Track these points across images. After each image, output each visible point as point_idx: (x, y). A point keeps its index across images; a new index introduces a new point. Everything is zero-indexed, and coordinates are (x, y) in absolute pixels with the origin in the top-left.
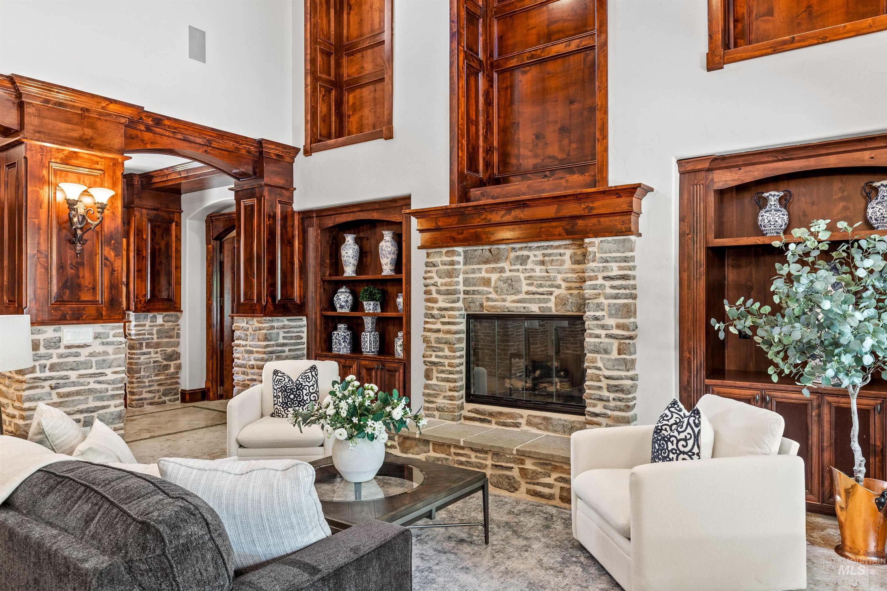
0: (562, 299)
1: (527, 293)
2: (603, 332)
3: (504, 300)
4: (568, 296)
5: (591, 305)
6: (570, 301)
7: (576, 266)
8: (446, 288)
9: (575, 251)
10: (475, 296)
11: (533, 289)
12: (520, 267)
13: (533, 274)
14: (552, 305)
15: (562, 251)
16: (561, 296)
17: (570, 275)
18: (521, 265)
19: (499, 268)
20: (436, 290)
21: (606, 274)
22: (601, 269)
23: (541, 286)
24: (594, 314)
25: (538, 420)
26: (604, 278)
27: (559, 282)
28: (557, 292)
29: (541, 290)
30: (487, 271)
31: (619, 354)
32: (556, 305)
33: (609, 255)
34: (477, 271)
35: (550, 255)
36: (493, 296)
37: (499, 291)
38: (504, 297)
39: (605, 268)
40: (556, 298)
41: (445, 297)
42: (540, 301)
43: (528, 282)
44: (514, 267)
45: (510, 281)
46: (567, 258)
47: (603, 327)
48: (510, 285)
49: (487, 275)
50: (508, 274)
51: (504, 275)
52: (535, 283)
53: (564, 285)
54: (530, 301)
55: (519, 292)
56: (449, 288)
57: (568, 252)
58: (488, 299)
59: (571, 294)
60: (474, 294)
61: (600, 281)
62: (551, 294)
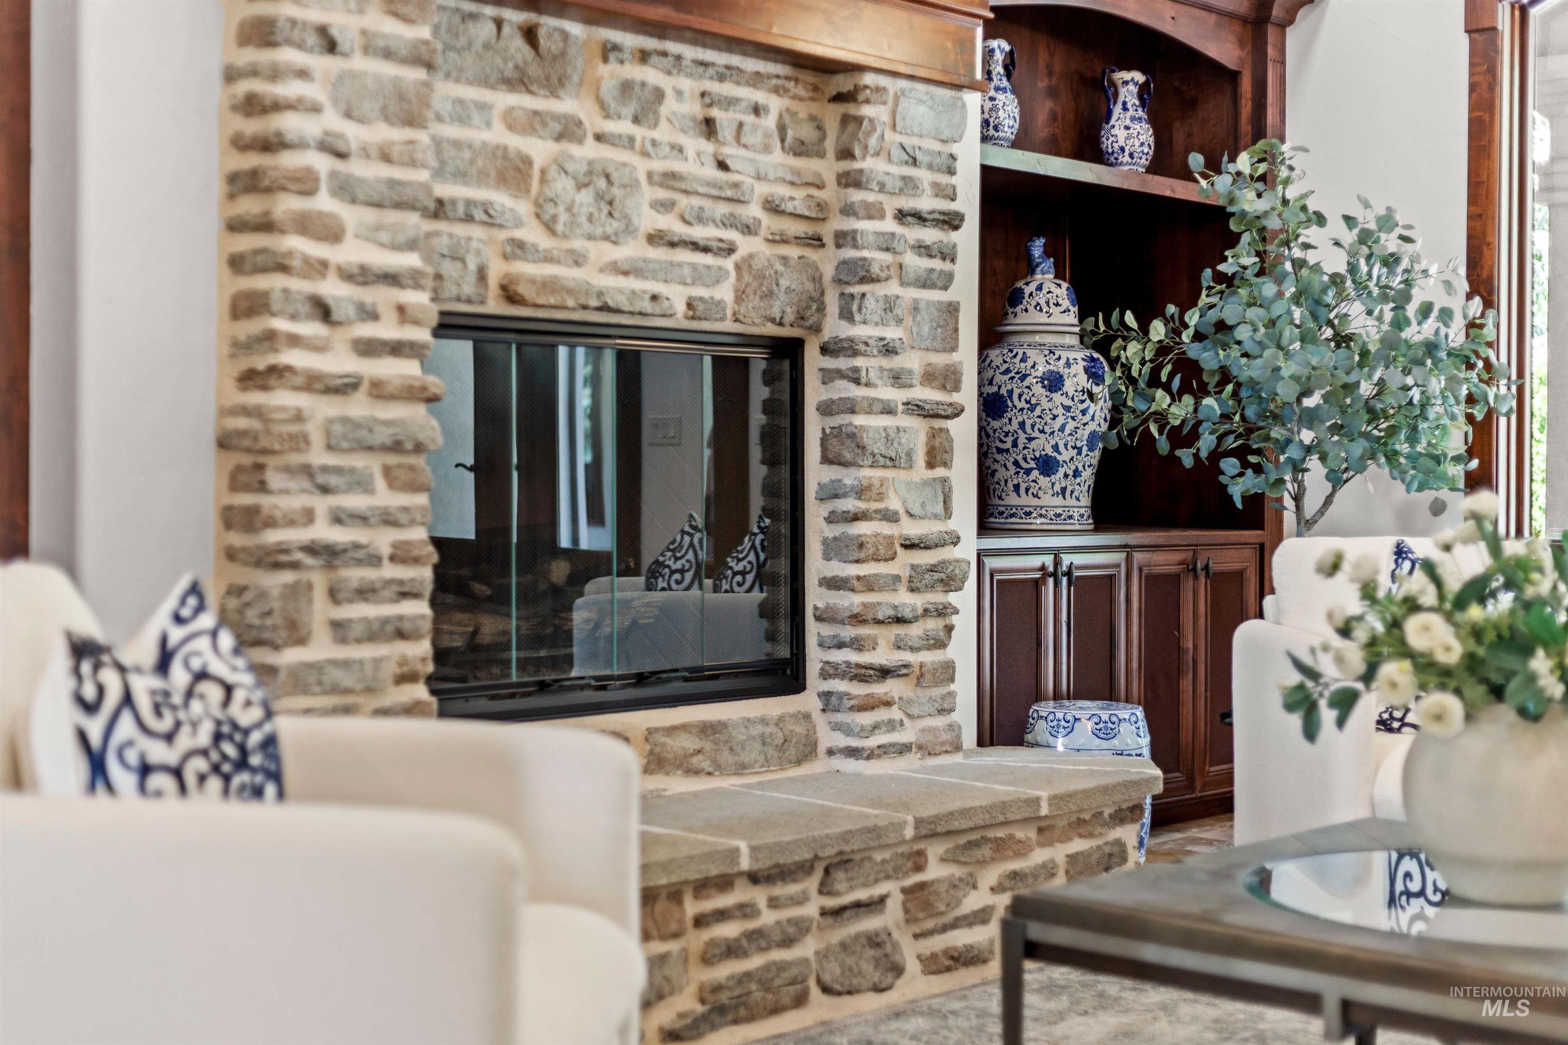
0: (760, 276)
1: (655, 238)
2: (895, 395)
3: (578, 260)
4: (779, 267)
5: (870, 303)
6: (784, 283)
7: (800, 163)
8: (385, 171)
9: (796, 106)
10: (461, 230)
11: (670, 223)
12: (639, 132)
13: (676, 166)
14: (725, 293)
15: (760, 96)
16: (758, 264)
17: (784, 191)
18: (636, 120)
19: (556, 117)
20: (333, 175)
21: (907, 204)
22: (893, 184)
23: (700, 218)
24: (878, 332)
25: (689, 742)
26: (901, 216)
27: (754, 211)
28: (746, 245)
29: (699, 233)
30: (512, 122)
31: (930, 465)
32: (740, 296)
33: (916, 141)
34: (476, 118)
35: (730, 103)
36: (532, 234)
37: (563, 218)
38: (578, 244)
39: (909, 185)
40: (738, 267)
41: (370, 215)
42: (699, 276)
43: (663, 194)
44: (611, 127)
45: (602, 183)
46: (770, 122)
47: (897, 378)
48: (599, 196)
49: (517, 142)
50: (590, 150)
51: (575, 150)
52: (684, 202)
53: (767, 221)
54: (667, 273)
55: (629, 229)
56: (398, 173)
57: (775, 104)
58: (517, 250)
59: (785, 260)
60: (469, 218)
61: (889, 225)
62: (731, 250)
